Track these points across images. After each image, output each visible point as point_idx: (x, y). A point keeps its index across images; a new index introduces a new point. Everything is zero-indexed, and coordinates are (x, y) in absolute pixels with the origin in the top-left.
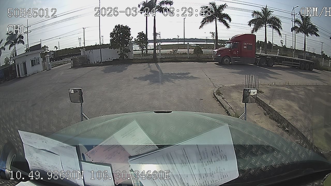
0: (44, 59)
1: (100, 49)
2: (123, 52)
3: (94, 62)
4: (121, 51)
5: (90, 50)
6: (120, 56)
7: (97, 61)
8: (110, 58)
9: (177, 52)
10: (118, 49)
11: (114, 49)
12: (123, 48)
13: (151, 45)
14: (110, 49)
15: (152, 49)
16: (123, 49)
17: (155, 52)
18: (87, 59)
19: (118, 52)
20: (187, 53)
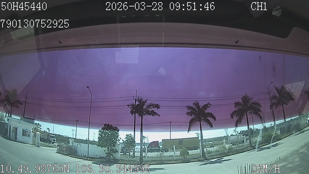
0: (35, 135)
1: (88, 145)
2: (110, 152)
3: (82, 155)
4: (108, 150)
5: (78, 143)
6: (106, 155)
7: (84, 155)
8: (96, 155)
9: (163, 156)
10: (105, 147)
11: (101, 147)
12: (110, 147)
13: (138, 148)
14: (98, 146)
15: (139, 152)
16: (110, 149)
17: (141, 155)
18: (75, 150)
19: (105, 151)
20: (174, 155)
